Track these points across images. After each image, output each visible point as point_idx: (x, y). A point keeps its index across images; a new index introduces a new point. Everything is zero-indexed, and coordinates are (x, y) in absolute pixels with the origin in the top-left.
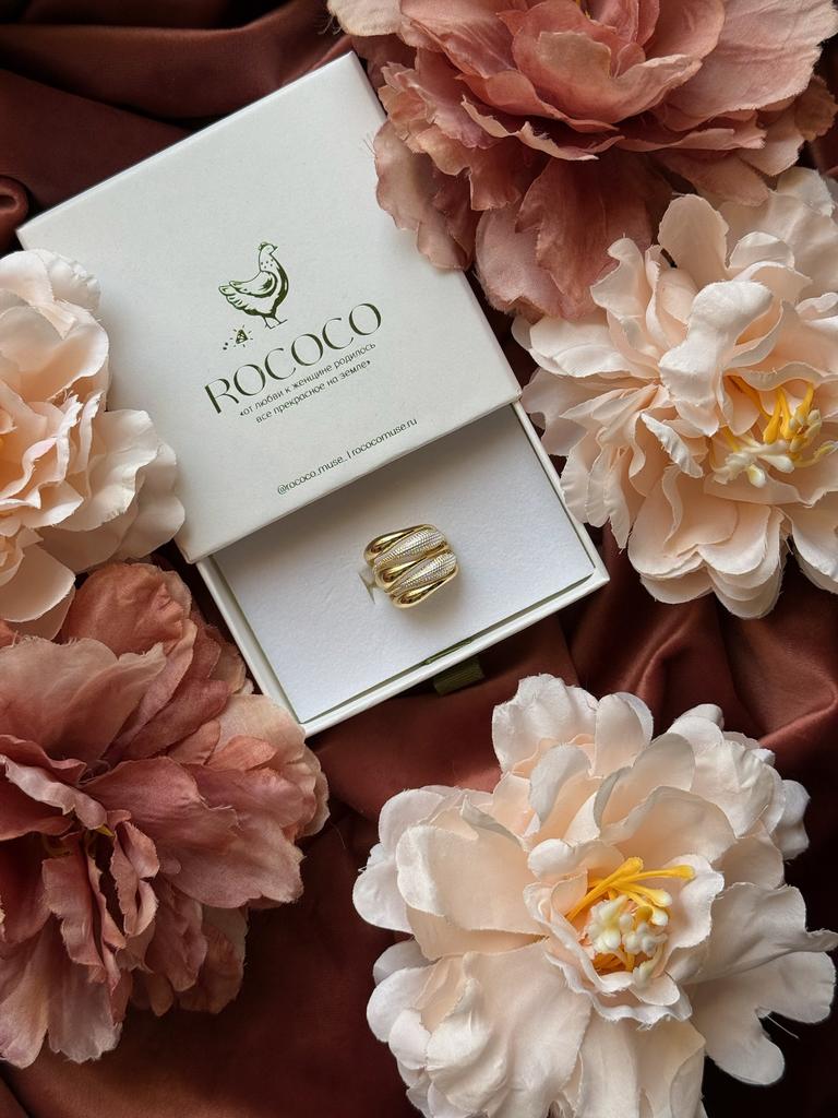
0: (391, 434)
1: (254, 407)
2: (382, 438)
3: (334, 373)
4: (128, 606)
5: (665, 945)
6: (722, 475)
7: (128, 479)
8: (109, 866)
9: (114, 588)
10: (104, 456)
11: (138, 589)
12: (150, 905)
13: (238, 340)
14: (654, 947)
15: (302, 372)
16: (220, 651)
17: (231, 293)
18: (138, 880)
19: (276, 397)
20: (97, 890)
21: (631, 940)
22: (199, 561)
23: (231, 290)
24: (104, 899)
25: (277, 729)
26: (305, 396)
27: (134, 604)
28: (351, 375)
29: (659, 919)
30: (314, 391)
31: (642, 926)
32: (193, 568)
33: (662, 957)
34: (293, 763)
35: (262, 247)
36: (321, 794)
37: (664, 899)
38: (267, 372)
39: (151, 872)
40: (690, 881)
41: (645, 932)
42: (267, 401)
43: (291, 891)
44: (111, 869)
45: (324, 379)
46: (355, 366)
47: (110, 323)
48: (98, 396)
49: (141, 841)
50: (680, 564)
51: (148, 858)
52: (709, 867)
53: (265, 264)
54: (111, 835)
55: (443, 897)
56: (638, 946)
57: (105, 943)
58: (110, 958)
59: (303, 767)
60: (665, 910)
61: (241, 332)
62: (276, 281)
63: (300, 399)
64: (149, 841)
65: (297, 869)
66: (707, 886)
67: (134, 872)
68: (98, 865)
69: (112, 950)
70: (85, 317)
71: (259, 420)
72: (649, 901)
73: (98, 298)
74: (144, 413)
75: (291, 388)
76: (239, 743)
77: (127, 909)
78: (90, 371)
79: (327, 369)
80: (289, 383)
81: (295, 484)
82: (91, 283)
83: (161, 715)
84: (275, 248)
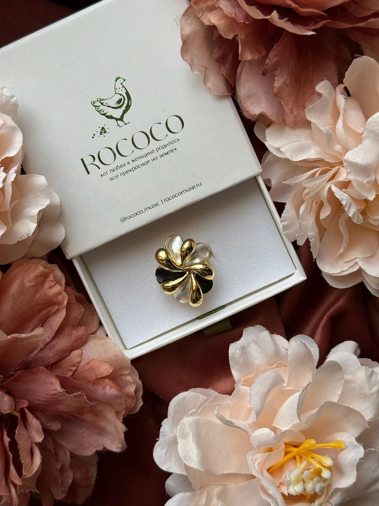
0: (187, 191)
1: (109, 172)
2: (181, 193)
3: (155, 154)
4: (30, 287)
5: (329, 486)
6: (375, 220)
7: (33, 217)
8: (15, 435)
9: (23, 276)
10: (19, 201)
11: (37, 277)
12: (38, 460)
13: (101, 133)
14: (322, 490)
15: (138, 153)
16: (83, 310)
17: (98, 105)
18: (32, 443)
19: (121, 166)
20: (8, 449)
21: (309, 486)
22: (74, 258)
23: (98, 104)
24: (11, 455)
25: (115, 358)
26: (138, 167)
27: (34, 286)
28: (166, 156)
29: (326, 474)
30: (144, 164)
31: (316, 479)
32: (70, 262)
33: (327, 493)
34: (124, 375)
35: (117, 79)
36: (139, 392)
37: (328, 462)
38: (117, 152)
39: (39, 439)
40: (343, 450)
41: (318, 481)
42: (117, 169)
43: (120, 446)
44: (15, 437)
45: (150, 157)
46: (167, 151)
47: (24, 124)
48: (16, 168)
49: (34, 422)
50: (346, 268)
51: (37, 432)
52: (355, 440)
53: (118, 89)
54: (17, 415)
55: (204, 458)
56: (314, 489)
57: (11, 481)
58: (13, 490)
59: (129, 378)
60: (329, 468)
61: (103, 128)
62: (124, 99)
63: (135, 168)
64: (38, 422)
65: (123, 436)
66: (354, 454)
67: (29, 437)
68: (8, 435)
69: (15, 486)
70: (10, 122)
71: (111, 179)
72: (320, 463)
73: (17, 108)
74: (42, 177)
75: (131, 162)
76: (92, 364)
77: (24, 459)
78: (12, 153)
79: (152, 152)
80: (129, 159)
81: (131, 217)
82: (13, 100)
83: (48, 346)
84: (124, 80)
